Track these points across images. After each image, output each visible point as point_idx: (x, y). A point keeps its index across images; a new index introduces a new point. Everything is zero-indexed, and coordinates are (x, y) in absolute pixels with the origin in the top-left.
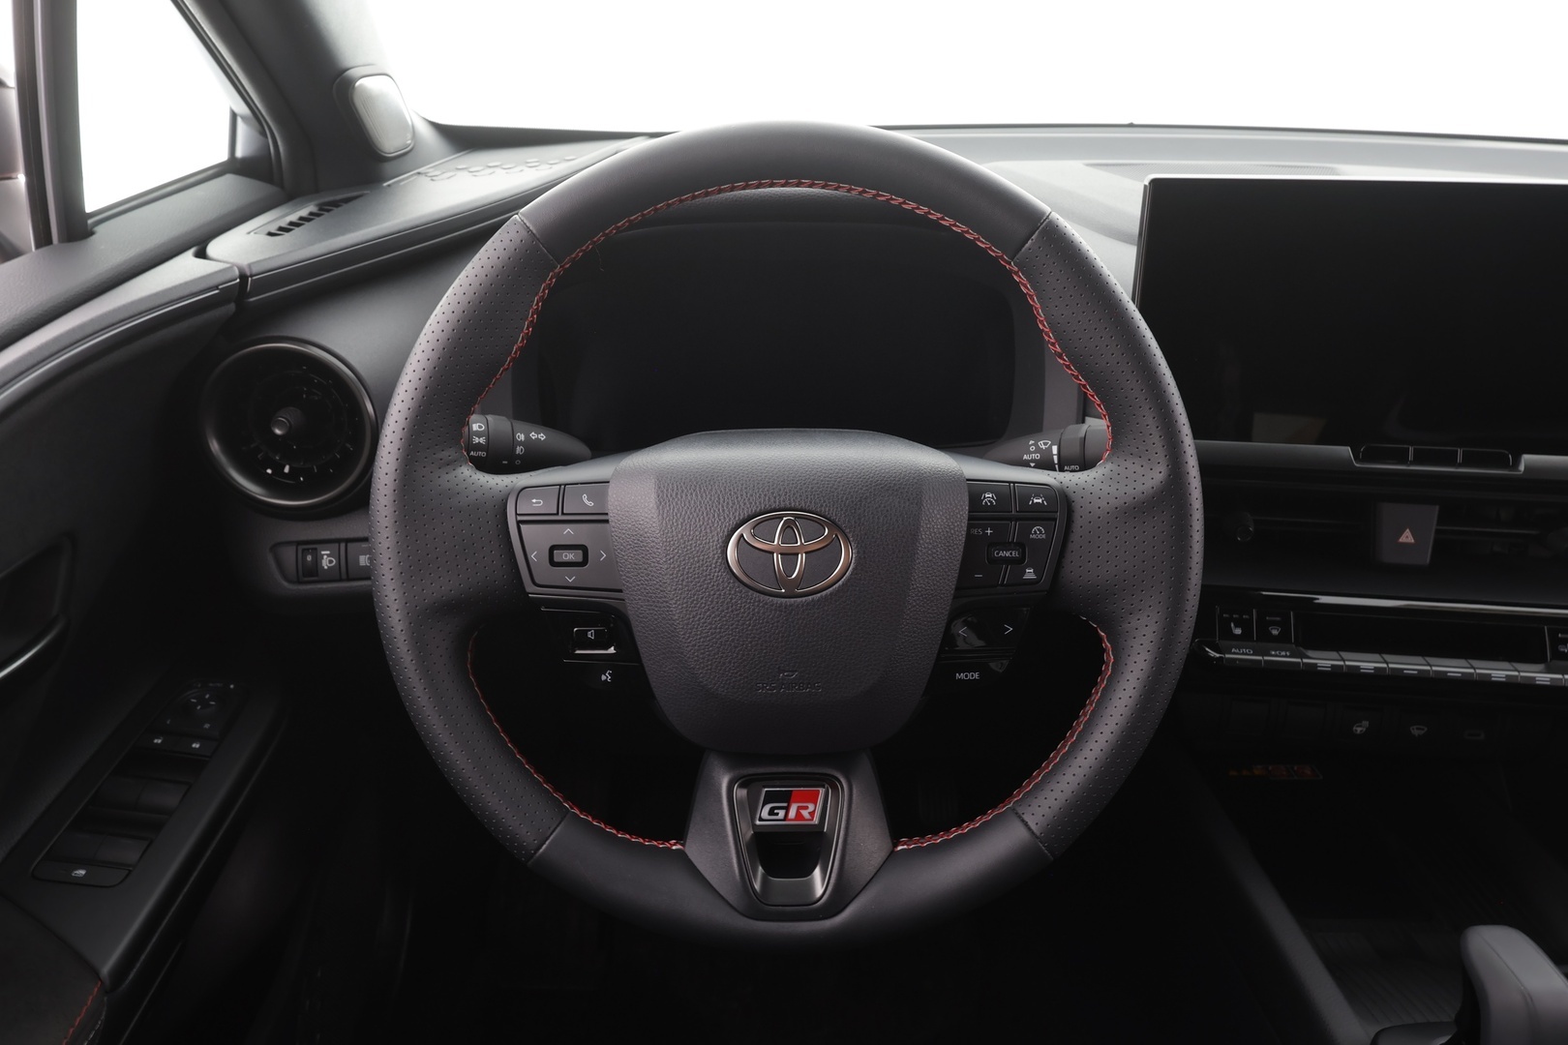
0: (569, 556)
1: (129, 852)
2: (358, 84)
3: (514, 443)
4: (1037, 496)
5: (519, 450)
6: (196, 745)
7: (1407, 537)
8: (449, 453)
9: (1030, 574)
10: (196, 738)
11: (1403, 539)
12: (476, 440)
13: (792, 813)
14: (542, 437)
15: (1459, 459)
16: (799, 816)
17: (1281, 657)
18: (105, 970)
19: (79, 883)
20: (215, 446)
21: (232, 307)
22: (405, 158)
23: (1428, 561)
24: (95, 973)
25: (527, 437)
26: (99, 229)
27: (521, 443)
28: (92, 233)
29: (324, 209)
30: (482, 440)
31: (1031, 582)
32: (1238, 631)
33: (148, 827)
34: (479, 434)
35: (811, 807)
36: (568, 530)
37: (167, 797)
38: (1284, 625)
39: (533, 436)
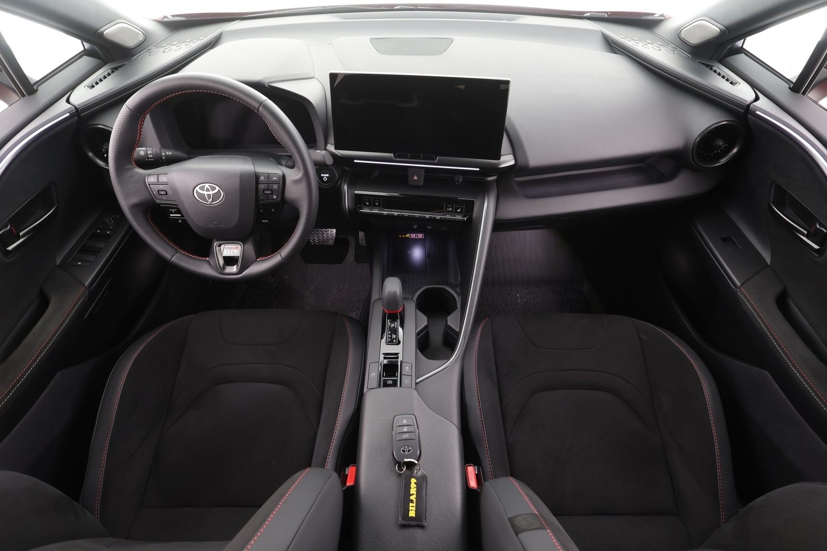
0: (162, 193)
1: (92, 258)
2: (104, 33)
3: (162, 156)
4: (275, 177)
5: (163, 158)
6: (108, 232)
7: (415, 178)
8: (129, 166)
9: (275, 197)
10: (108, 230)
11: (414, 178)
12: (150, 156)
13: (232, 252)
14: (170, 153)
15: (421, 158)
16: (233, 253)
17: (376, 211)
18: (86, 284)
19: (79, 265)
20: (91, 154)
21: (76, 118)
22: (140, 46)
23: (422, 184)
24: (84, 285)
25: (165, 154)
26: (40, 88)
27: (164, 156)
28: (37, 90)
29: (114, 70)
30: (151, 156)
31: (275, 199)
32: (368, 204)
33: (96, 252)
34: (150, 154)
35: (236, 250)
36: (161, 186)
37: (101, 245)
38: (379, 202)
39: (167, 153)
